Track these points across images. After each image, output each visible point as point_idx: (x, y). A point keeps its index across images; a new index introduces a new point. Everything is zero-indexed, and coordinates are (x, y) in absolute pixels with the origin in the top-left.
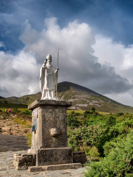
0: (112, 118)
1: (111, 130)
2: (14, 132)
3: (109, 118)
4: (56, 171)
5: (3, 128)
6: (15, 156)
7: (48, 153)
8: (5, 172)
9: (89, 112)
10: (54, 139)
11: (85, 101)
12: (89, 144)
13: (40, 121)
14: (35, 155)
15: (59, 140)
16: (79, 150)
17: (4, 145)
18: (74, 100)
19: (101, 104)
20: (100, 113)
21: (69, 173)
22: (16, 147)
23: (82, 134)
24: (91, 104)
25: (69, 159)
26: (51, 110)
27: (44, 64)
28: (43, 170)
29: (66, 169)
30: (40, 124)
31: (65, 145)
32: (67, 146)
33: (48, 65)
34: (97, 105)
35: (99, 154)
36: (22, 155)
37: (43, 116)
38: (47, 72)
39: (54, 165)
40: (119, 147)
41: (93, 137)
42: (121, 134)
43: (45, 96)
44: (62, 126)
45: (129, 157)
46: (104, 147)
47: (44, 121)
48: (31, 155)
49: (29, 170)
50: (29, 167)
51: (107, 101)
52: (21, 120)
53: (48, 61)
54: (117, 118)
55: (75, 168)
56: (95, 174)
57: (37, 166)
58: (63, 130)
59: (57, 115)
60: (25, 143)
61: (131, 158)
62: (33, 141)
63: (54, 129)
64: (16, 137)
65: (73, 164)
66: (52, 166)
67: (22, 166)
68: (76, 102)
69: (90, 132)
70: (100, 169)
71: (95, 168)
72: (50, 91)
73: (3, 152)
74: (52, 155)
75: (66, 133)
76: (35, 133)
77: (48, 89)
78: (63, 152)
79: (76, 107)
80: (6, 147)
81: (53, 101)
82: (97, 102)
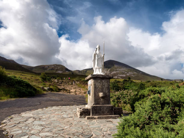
0: (142, 84)
1: (139, 94)
2: (77, 93)
3: (140, 85)
4: (103, 120)
5: (71, 90)
6: (78, 109)
7: (98, 108)
8: (72, 119)
9: (126, 80)
10: (102, 100)
11: (124, 73)
12: (125, 103)
13: (93, 87)
14: (90, 109)
15: (105, 100)
16: (118, 106)
17: (72, 101)
18: (116, 72)
19: (135, 75)
20: (134, 81)
21: (112, 121)
22: (79, 103)
23: (120, 96)
24: (128, 74)
25: (111, 112)
26: (100, 81)
27: (95, 51)
28: (95, 119)
29: (109, 119)
30: (93, 90)
31: (109, 103)
32: (110, 104)
33: (98, 52)
34: (132, 75)
35: (131, 109)
36: (82, 109)
37: (95, 85)
38: (97, 56)
39: (102, 116)
40: (142, 108)
41: (128, 98)
42: (146, 97)
43: (96, 71)
44: (107, 91)
45: (148, 115)
46: (135, 105)
47: (95, 88)
48: (88, 109)
49: (86, 118)
50: (86, 116)
51: (139, 73)
52: (82, 85)
53: (98, 49)
54: (146, 84)
55: (115, 118)
56: (126, 124)
57: (91, 116)
58: (108, 94)
59: (104, 84)
60: (84, 101)
61: (149, 116)
62: (88, 100)
63: (102, 93)
64: (79, 96)
65: (114, 115)
66: (100, 116)
67: (82, 115)
68: (117, 74)
69: (126, 94)
70: (129, 121)
71: (126, 120)
72: (99, 69)
73: (71, 106)
74: (100, 110)
75: (109, 95)
76: (90, 95)
77: (98, 67)
78: (108, 107)
79: (118, 76)
80: (72, 102)
81: (101, 75)
82: (132, 73)
